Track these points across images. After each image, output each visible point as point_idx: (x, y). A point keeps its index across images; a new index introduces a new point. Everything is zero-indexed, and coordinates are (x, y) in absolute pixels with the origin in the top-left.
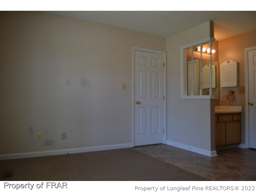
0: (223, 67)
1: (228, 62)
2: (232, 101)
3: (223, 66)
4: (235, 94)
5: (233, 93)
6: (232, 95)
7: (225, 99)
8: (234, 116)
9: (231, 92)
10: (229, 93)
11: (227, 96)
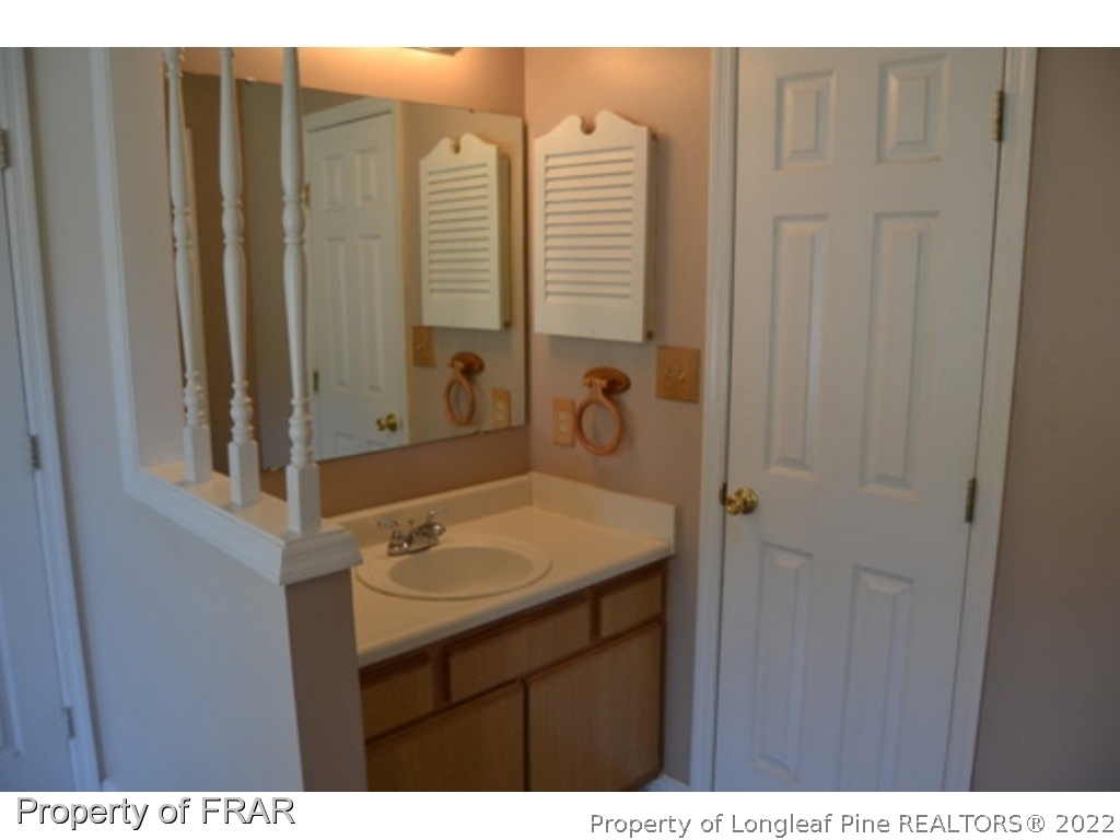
0: (551, 162)
1: (588, 129)
2: (613, 451)
3: (547, 157)
4: (629, 398)
5: (614, 386)
6: (608, 404)
7: (566, 427)
8: (607, 603)
9: (604, 383)
10: (590, 385)
11: (578, 405)
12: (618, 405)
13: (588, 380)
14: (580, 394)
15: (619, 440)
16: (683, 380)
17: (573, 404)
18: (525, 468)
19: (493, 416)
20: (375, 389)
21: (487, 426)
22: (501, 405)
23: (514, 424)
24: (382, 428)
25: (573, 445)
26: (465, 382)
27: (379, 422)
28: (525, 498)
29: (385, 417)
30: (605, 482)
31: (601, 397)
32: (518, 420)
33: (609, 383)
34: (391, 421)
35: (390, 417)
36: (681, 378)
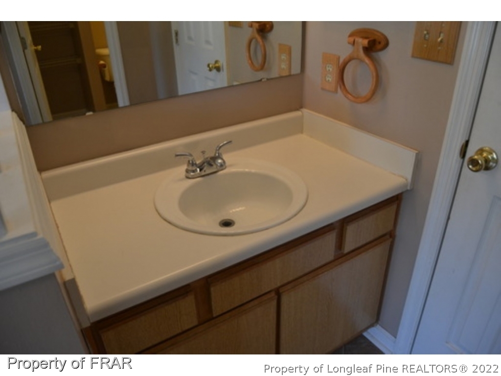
2: (368, 100)
4: (386, 57)
5: (374, 45)
6: (367, 60)
7: (332, 78)
8: (351, 230)
9: (365, 42)
10: (354, 43)
11: (341, 61)
12: (375, 62)
13: (352, 39)
14: (344, 51)
15: (374, 92)
16: (441, 41)
17: (339, 58)
18: (299, 107)
19: (279, 66)
20: (208, 42)
21: (275, 74)
22: (283, 57)
23: (293, 72)
24: (210, 70)
25: (336, 91)
26: (259, 39)
27: (208, 66)
28: (298, 128)
29: (213, 62)
30: (359, 124)
31: (362, 54)
32: (296, 69)
33: (369, 42)
34: (217, 65)
35: (216, 62)
36: (439, 40)
